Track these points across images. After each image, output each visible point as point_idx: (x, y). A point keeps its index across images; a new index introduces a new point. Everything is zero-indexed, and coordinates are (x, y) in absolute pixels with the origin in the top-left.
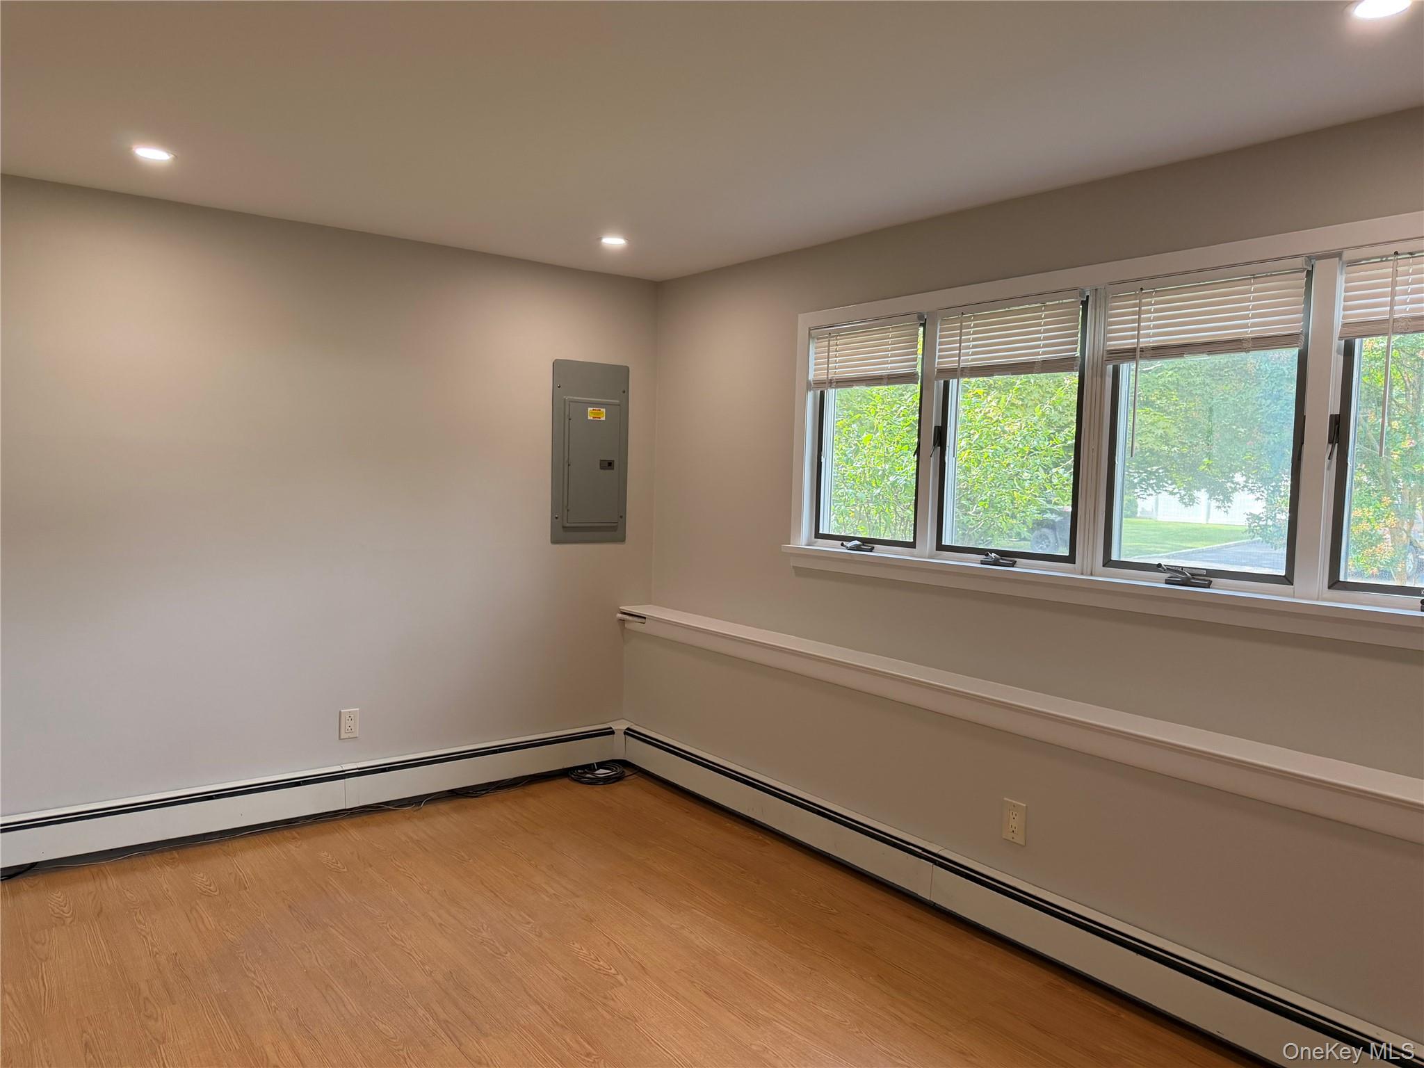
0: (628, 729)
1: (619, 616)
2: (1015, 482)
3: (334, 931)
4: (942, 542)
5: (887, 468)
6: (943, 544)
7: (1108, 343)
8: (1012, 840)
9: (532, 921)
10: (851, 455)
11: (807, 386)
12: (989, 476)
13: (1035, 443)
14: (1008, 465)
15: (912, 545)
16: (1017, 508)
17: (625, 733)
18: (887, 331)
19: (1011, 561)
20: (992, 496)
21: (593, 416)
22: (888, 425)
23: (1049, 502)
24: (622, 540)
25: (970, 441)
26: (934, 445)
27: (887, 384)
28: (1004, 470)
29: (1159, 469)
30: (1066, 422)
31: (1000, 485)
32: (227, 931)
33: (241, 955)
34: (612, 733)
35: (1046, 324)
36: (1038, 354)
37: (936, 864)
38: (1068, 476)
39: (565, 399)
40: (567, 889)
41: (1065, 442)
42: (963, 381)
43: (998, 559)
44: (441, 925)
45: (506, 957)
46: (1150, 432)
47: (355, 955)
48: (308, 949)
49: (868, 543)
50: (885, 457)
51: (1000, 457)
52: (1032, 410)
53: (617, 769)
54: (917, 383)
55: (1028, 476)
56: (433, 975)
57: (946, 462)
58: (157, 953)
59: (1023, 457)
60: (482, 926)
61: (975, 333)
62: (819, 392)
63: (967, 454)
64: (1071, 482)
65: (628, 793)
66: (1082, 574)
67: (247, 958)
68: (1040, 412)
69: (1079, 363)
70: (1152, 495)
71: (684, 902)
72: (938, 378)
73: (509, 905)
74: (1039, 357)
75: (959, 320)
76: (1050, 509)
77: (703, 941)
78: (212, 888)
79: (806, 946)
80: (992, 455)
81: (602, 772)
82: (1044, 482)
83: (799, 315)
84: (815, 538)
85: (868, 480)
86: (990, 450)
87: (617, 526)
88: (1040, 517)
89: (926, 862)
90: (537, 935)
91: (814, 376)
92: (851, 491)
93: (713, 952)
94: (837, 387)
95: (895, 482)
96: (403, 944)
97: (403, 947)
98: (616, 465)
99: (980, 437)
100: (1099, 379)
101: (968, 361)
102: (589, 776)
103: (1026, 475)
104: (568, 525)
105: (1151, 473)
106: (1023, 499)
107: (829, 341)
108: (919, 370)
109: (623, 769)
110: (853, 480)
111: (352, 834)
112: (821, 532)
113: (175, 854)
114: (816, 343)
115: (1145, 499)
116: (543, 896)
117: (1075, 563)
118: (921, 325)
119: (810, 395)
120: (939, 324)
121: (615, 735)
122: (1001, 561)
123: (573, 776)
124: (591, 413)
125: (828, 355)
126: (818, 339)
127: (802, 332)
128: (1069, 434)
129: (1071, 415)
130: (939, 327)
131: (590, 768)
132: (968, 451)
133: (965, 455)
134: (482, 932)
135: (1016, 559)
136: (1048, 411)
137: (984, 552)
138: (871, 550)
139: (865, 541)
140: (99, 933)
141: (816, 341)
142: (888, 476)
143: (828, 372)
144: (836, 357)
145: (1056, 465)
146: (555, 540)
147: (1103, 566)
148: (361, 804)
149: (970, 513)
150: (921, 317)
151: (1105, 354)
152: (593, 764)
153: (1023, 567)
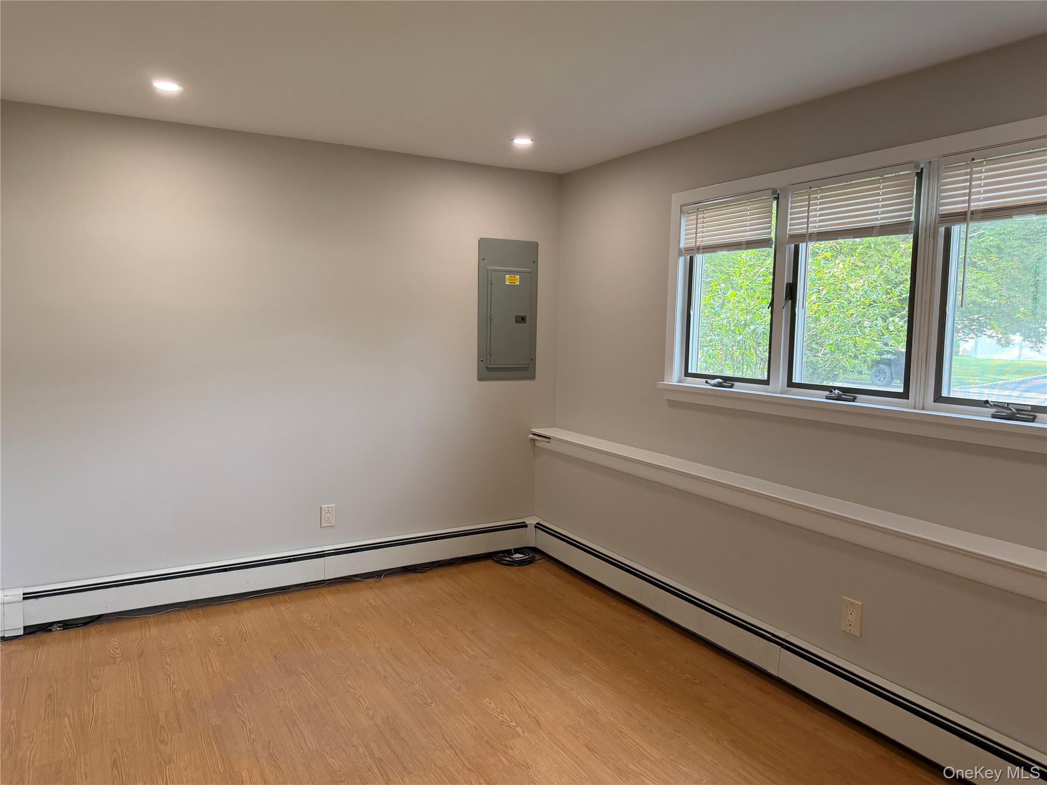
0: (538, 523)
1: (531, 436)
2: (858, 329)
3: (304, 678)
4: (792, 380)
5: (748, 318)
6: (793, 381)
7: (941, 208)
8: (849, 632)
9: (454, 677)
10: (718, 308)
11: (679, 253)
12: (835, 324)
13: (875, 296)
14: (852, 314)
15: (766, 382)
16: (859, 350)
17: (536, 527)
18: (746, 204)
19: (852, 396)
20: (837, 340)
21: (510, 281)
22: (750, 283)
23: (886, 344)
24: (533, 377)
25: (819, 296)
26: (786, 299)
27: (746, 249)
28: (848, 319)
29: (980, 317)
30: (901, 280)
31: (845, 331)
32: (228, 674)
33: (235, 694)
34: (526, 526)
35: (884, 194)
36: (877, 219)
37: (783, 648)
38: (902, 325)
39: (488, 269)
40: (483, 651)
41: (900, 296)
42: (811, 245)
43: (841, 395)
44: (384, 676)
45: (430, 706)
46: (973, 287)
47: (318, 699)
48: (284, 692)
49: (729, 381)
50: (746, 309)
51: (845, 308)
52: (872, 270)
53: (529, 554)
54: (771, 247)
55: (868, 324)
56: (374, 718)
57: (797, 313)
58: (175, 690)
59: (865, 308)
60: (416, 680)
61: (821, 203)
62: (689, 257)
63: (816, 306)
64: (906, 327)
65: (536, 573)
66: (915, 408)
67: (239, 697)
68: (879, 272)
69: (914, 226)
70: (973, 338)
71: (576, 668)
72: (789, 243)
73: (438, 663)
74: (878, 222)
75: (808, 193)
76: (886, 351)
77: (588, 702)
78: (221, 639)
79: (672, 710)
80: (838, 306)
81: (517, 556)
82: (882, 329)
83: (673, 195)
84: (685, 376)
85: (732, 329)
86: (836, 303)
87: (529, 367)
88: (878, 358)
89: (775, 645)
90: (456, 689)
91: (685, 244)
92: (717, 337)
93: (596, 712)
94: (703, 253)
95: (755, 329)
96: (354, 691)
97: (354, 694)
98: (528, 319)
99: (828, 292)
100: (932, 240)
101: (814, 228)
102: (507, 559)
103: (866, 323)
104: (490, 366)
105: (973, 320)
106: (864, 343)
107: (697, 215)
108: (773, 236)
109: (533, 554)
110: (720, 328)
111: (329, 600)
112: (689, 371)
113: (200, 611)
114: (687, 217)
115: (967, 341)
116: (464, 656)
117: (908, 399)
118: (775, 198)
119: (681, 260)
120: (790, 197)
121: (528, 528)
122: (843, 396)
123: (496, 559)
124: (508, 280)
125: (697, 226)
126: (688, 214)
127: (675, 208)
128: (904, 289)
129: (906, 274)
130: (790, 200)
131: (508, 552)
132: (818, 304)
133: (815, 307)
134: (414, 684)
135: (856, 395)
136: (886, 270)
137: (830, 389)
138: (731, 386)
139: (726, 379)
140: (138, 671)
141: (687, 215)
142: (749, 325)
143: (696, 241)
144: (703, 228)
145: (893, 315)
146: (481, 378)
147: (934, 402)
148: (336, 576)
149: (819, 355)
150: (774, 191)
151: (937, 217)
152: (511, 549)
153: (863, 402)
